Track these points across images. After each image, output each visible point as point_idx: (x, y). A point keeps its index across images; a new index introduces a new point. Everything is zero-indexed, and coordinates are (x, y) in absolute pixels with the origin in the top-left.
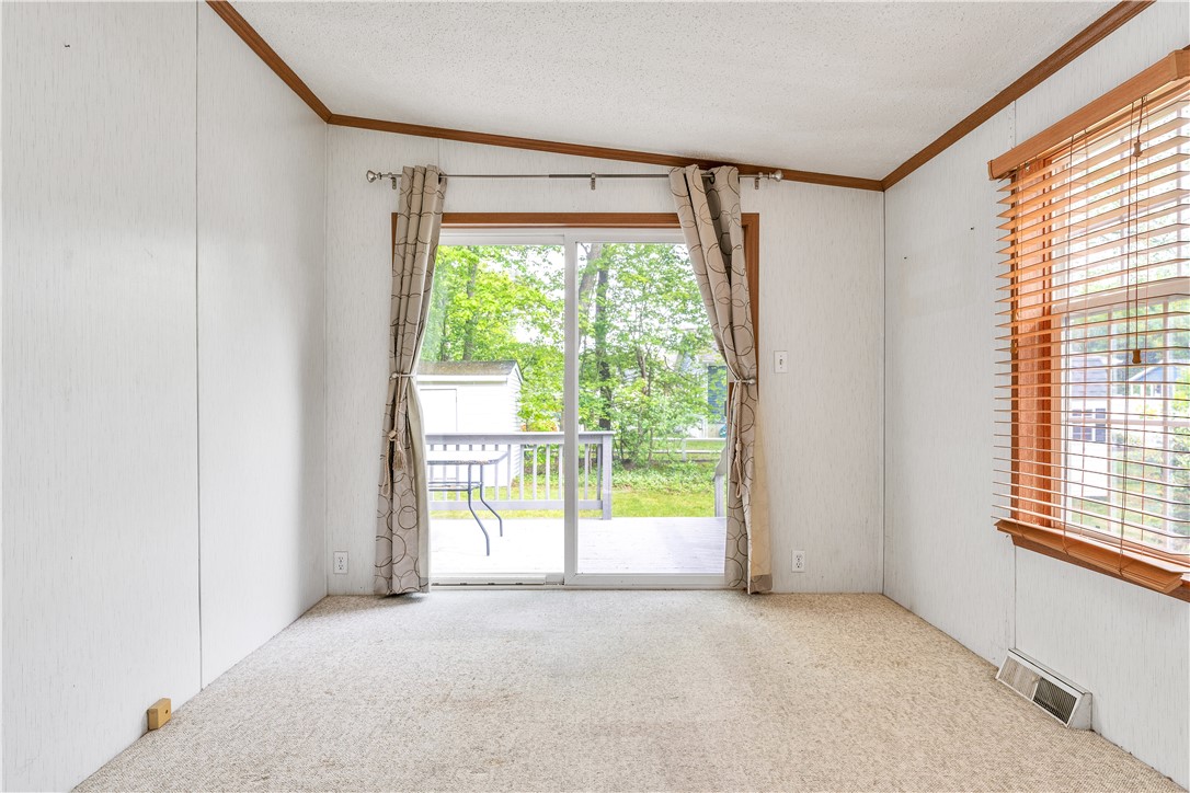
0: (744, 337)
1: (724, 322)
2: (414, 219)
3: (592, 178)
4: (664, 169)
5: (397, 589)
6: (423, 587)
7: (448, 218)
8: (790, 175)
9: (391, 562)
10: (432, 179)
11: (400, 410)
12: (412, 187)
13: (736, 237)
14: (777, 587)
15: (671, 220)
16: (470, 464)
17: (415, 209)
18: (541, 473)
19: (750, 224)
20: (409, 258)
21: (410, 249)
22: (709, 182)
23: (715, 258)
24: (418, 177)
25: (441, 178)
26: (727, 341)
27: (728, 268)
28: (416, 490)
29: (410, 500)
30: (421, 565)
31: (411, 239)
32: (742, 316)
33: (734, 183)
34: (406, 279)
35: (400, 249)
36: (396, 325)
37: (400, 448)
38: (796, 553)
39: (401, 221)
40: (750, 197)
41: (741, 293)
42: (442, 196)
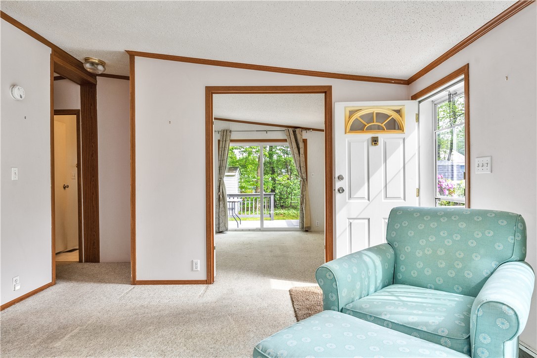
0: (303, 170)
1: (298, 166)
2: (224, 142)
3: (266, 131)
4: (283, 129)
5: (221, 230)
6: (227, 230)
7: (232, 141)
8: (314, 130)
9: (219, 224)
10: (228, 132)
11: (221, 188)
12: (224, 134)
13: (301, 145)
14: (312, 229)
15: (285, 141)
16: (233, 202)
17: (224, 140)
18: (247, 210)
19: (305, 141)
20: (223, 151)
21: (223, 149)
22: (294, 132)
23: (296, 151)
24: (225, 132)
25: (230, 131)
26: (299, 170)
27: (299, 153)
28: (225, 206)
29: (223, 209)
30: (226, 224)
31: (223, 147)
32: (303, 164)
33: (300, 132)
34: (222, 156)
35: (221, 149)
36: (220, 167)
37: (221, 197)
38: (317, 221)
39: (221, 143)
40: (305, 135)
41: (302, 158)
42: (230, 136)
